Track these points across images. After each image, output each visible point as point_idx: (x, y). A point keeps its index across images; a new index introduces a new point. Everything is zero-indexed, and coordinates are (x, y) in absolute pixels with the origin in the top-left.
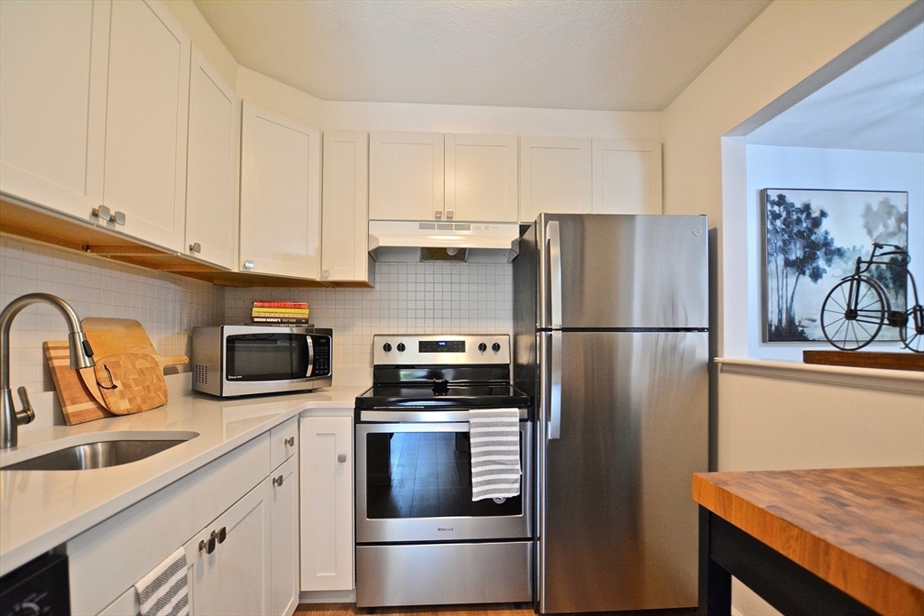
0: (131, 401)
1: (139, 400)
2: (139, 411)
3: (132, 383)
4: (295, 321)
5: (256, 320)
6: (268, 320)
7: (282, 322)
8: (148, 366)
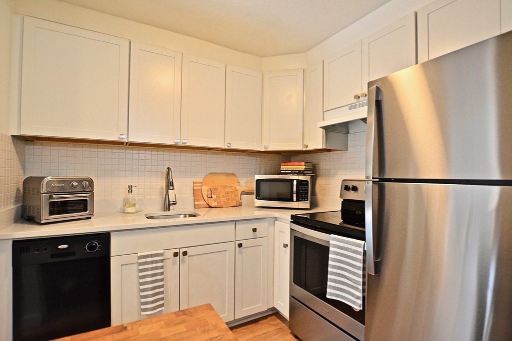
0: (218, 203)
1: (222, 203)
2: (221, 207)
3: (221, 196)
4: (297, 172)
5: (282, 172)
6: (287, 172)
7: (292, 173)
8: (231, 190)
